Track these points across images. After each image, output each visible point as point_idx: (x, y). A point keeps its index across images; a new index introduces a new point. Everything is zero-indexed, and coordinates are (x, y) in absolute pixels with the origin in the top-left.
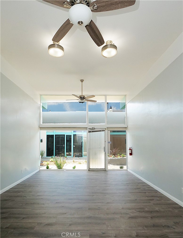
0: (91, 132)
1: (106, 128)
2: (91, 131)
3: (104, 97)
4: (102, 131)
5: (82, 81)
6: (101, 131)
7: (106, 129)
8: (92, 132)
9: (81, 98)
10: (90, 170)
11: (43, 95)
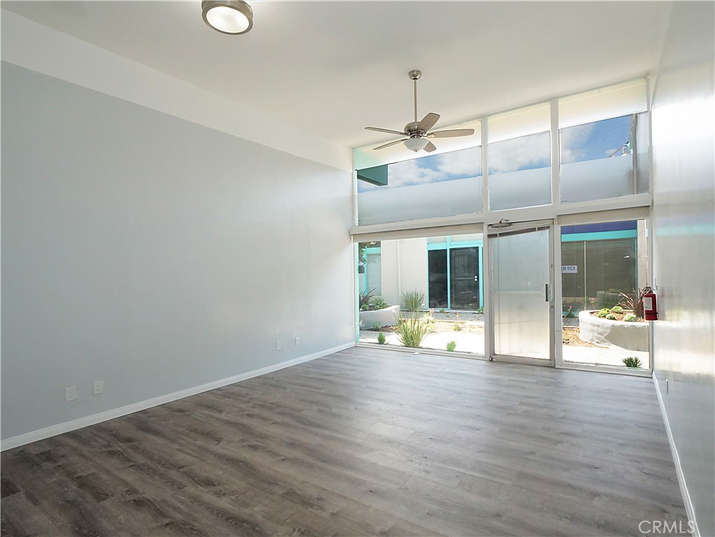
0: (496, 235)
1: (555, 217)
2: (498, 233)
3: (547, 107)
4: (540, 229)
5: (414, 75)
6: (534, 230)
7: (556, 222)
8: (501, 235)
9: (410, 131)
10: (493, 358)
11: (359, 147)
